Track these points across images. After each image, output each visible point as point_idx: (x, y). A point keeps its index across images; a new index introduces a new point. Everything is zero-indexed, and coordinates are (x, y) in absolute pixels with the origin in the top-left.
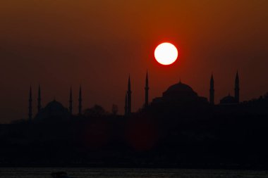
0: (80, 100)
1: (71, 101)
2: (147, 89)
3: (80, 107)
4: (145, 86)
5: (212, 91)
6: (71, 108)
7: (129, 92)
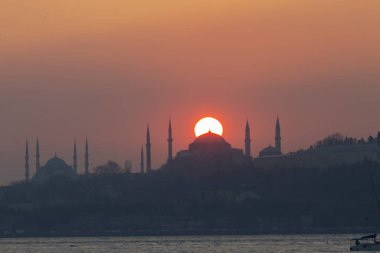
0: (87, 156)
1: (75, 157)
2: (170, 140)
3: (87, 164)
4: (168, 137)
5: (248, 141)
6: (75, 165)
7: (148, 145)
